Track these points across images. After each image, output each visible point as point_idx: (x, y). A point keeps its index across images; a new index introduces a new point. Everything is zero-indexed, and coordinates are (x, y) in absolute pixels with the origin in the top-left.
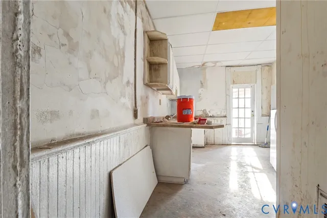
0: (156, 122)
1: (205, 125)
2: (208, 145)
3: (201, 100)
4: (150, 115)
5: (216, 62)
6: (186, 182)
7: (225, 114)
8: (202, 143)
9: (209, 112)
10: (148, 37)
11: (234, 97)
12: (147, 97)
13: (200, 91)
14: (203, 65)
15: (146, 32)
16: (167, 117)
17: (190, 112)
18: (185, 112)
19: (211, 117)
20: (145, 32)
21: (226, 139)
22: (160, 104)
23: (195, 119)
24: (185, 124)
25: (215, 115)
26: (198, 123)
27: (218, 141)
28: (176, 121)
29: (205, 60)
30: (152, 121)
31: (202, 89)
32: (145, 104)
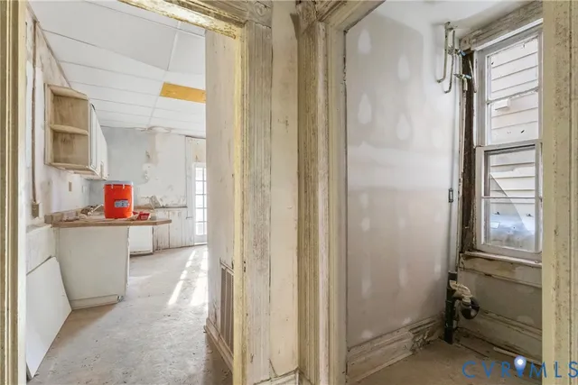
0: (67, 221)
1: (148, 221)
2: (158, 249)
3: (147, 181)
4: (54, 210)
5: (170, 129)
6: (121, 299)
7: (184, 203)
8: (149, 248)
9: (161, 200)
10: (52, 91)
11: (197, 179)
12: (49, 183)
13: (146, 167)
14: (150, 128)
15: (48, 86)
16: (85, 211)
17: (126, 204)
18: (118, 204)
19: (163, 207)
20: (46, 85)
21: (188, 239)
22: (70, 190)
23: (135, 213)
24: (119, 220)
25: (170, 204)
26: (138, 219)
27: (175, 243)
28: (103, 217)
29: (152, 124)
30: (59, 219)
31: (149, 165)
32: (47, 194)
